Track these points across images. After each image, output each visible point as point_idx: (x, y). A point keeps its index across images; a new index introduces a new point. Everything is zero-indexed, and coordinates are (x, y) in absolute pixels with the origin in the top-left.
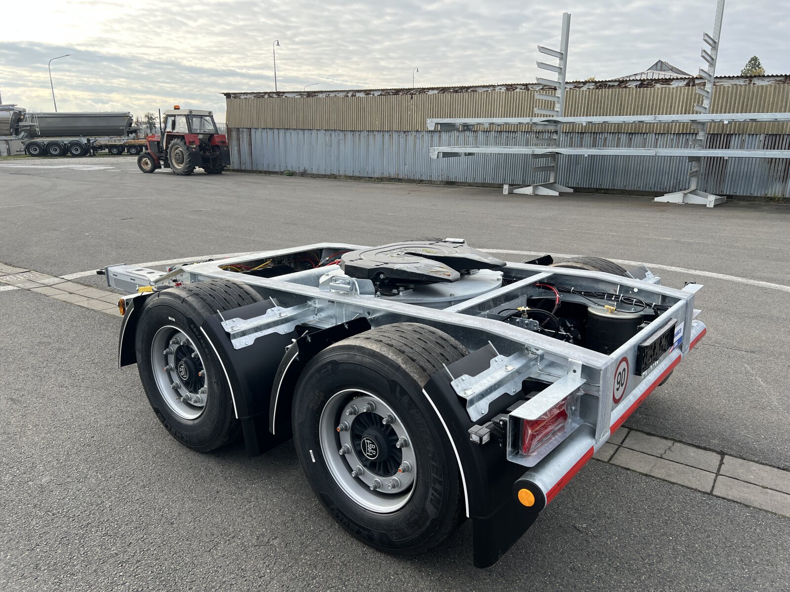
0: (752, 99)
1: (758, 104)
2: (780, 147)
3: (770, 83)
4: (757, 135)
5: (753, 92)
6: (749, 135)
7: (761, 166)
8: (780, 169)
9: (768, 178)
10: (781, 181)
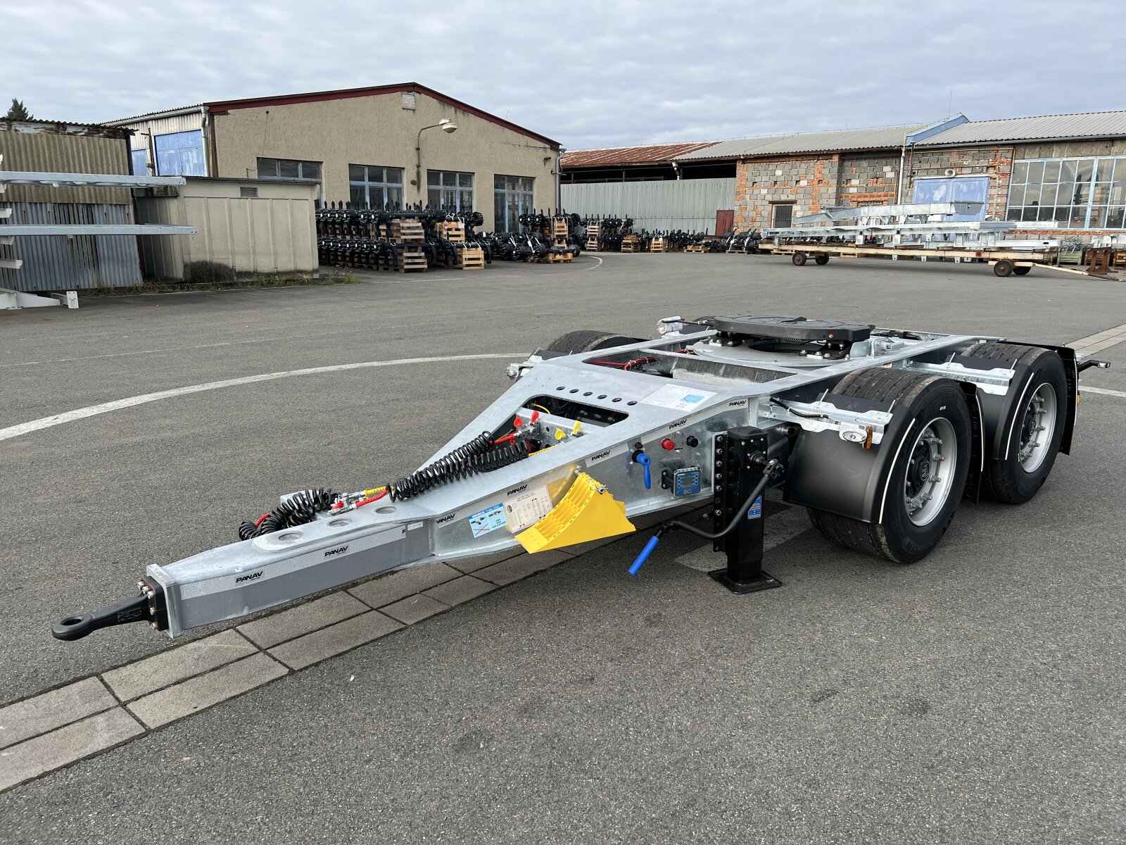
0: (20, 152)
1: (30, 160)
2: (77, 221)
3: (38, 131)
4: (41, 204)
5: (18, 142)
6: (30, 203)
7: (59, 247)
8: (85, 250)
9: (74, 264)
10: (92, 266)
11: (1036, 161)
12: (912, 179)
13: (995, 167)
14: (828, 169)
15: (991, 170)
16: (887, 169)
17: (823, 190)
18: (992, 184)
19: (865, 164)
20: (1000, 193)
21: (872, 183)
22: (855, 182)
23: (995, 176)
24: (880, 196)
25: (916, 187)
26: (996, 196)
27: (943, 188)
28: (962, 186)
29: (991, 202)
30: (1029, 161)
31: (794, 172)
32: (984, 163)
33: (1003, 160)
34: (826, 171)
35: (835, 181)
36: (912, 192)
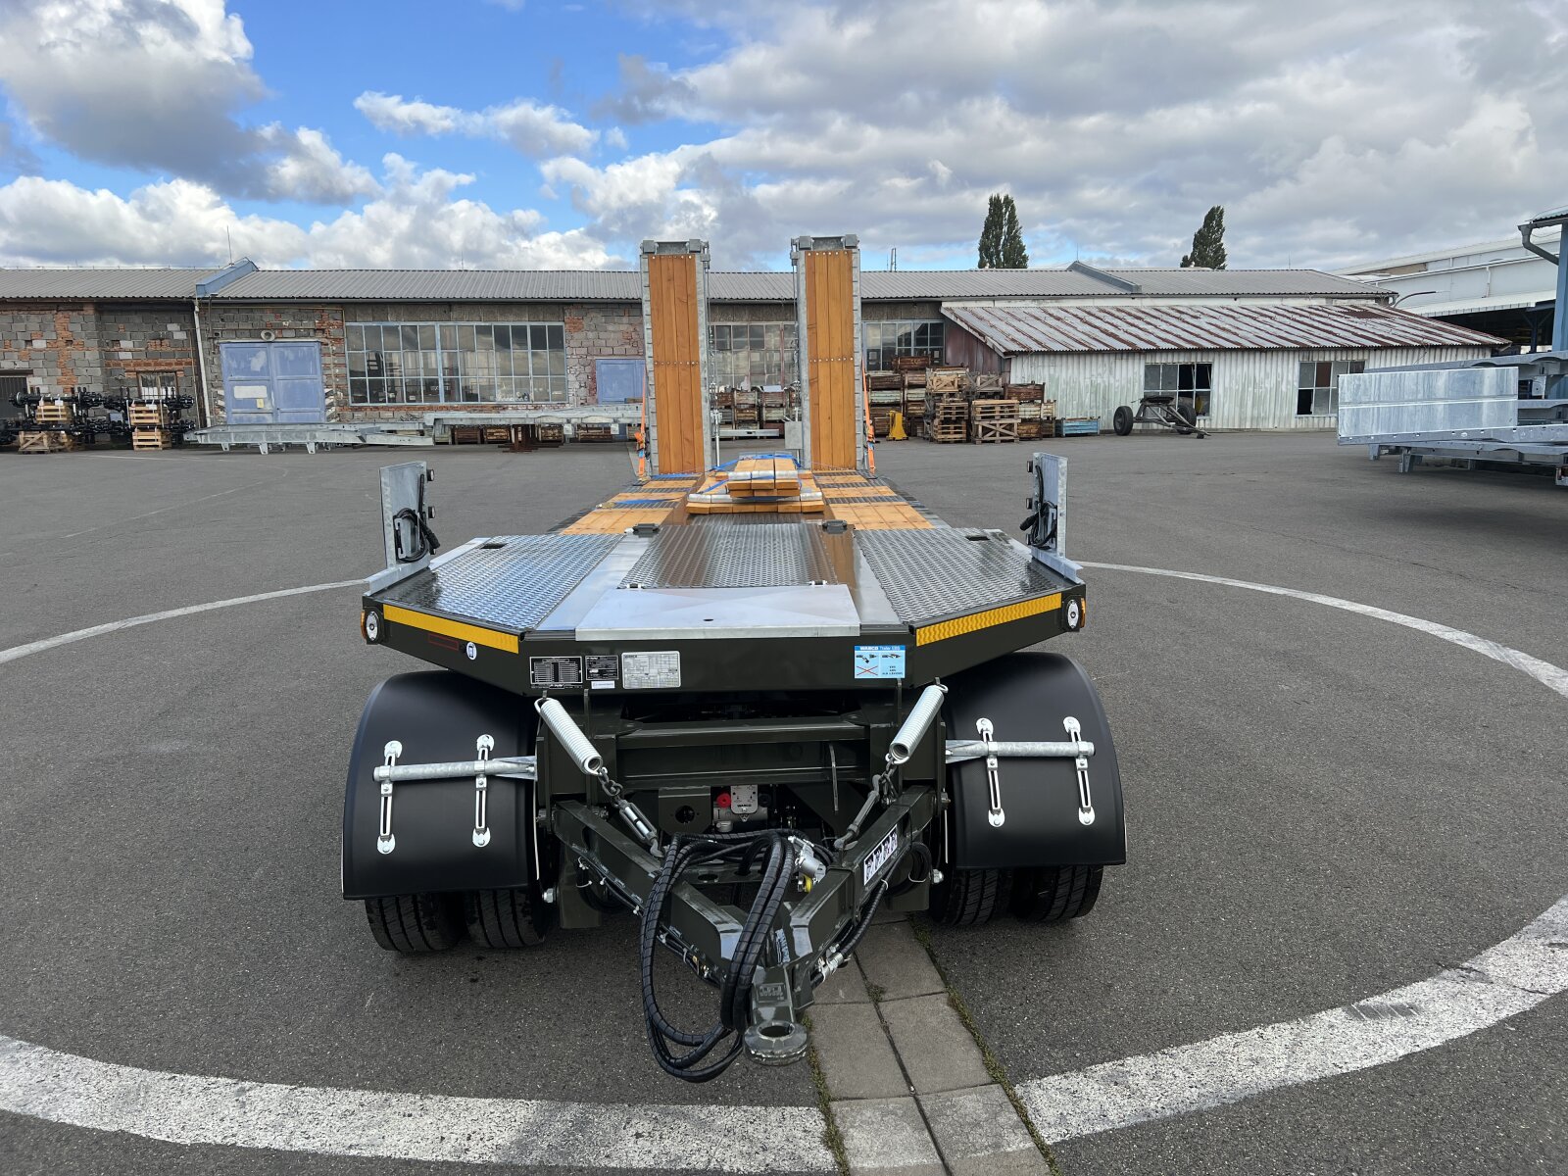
11: (370, 324)
12: (216, 342)
13: (323, 330)
14: (79, 325)
15: (320, 334)
16: (173, 327)
17: (76, 354)
18: (325, 351)
19: (137, 319)
20: (336, 362)
21: (153, 346)
22: (124, 344)
23: (326, 341)
24: (170, 364)
25: (223, 353)
26: (332, 366)
27: (262, 354)
28: (286, 353)
29: (328, 372)
30: (362, 324)
31: (20, 326)
32: (307, 324)
33: (332, 321)
34: (77, 328)
35: (94, 343)
36: (219, 358)
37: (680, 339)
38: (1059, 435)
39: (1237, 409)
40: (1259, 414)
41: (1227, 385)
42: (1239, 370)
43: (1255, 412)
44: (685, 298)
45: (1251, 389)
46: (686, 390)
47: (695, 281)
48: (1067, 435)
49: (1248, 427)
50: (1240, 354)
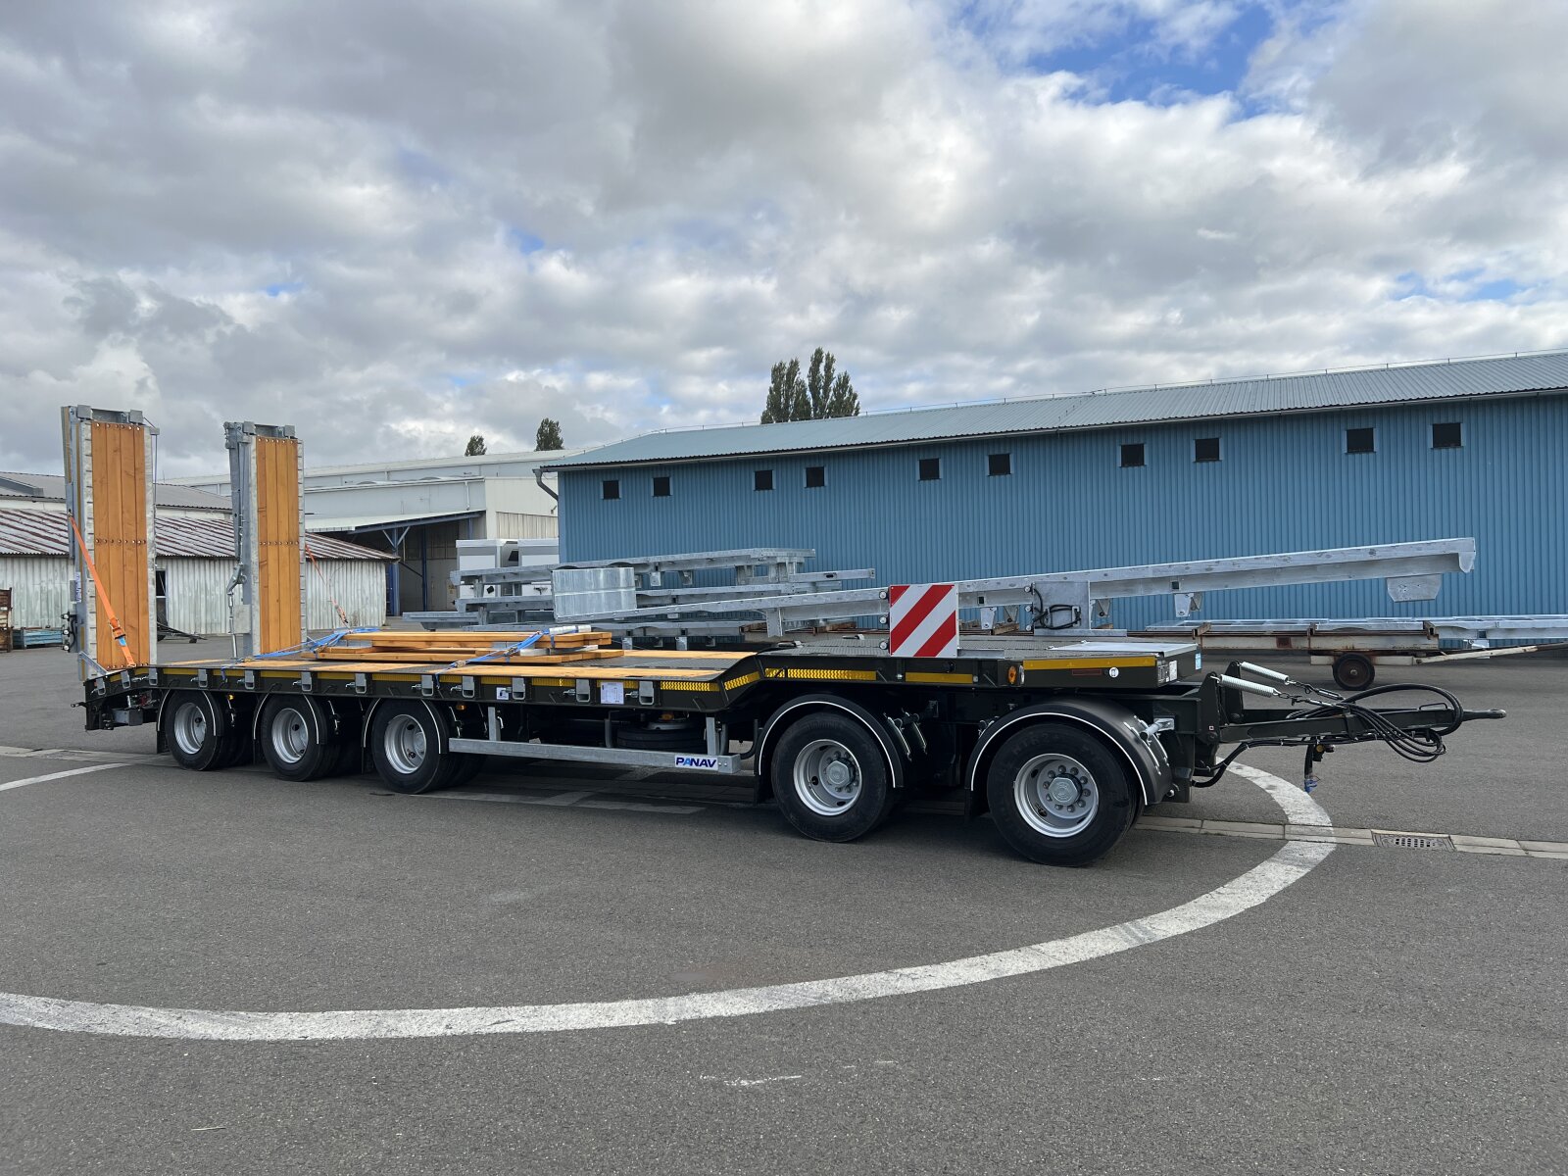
37: (126, 515)
38: (18, 646)
39: (192, 615)
40: (212, 620)
41: (181, 592)
42: (191, 576)
43: (209, 618)
44: (132, 472)
45: (203, 596)
46: (131, 572)
47: (143, 453)
48: (29, 647)
49: (203, 632)
50: (191, 562)
